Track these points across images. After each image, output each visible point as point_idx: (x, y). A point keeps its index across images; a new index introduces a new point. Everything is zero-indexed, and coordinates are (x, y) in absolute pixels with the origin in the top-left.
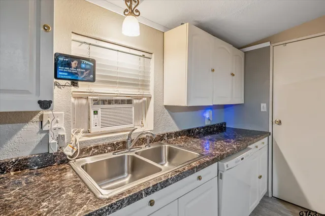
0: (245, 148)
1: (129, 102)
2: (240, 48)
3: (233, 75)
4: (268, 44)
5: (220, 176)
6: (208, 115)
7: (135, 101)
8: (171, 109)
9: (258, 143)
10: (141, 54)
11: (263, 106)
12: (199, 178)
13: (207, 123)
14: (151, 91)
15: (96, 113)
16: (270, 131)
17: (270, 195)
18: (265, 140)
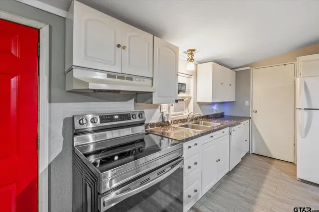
0: (239, 124)
1: (183, 100)
2: (232, 69)
3: (230, 85)
4: (249, 68)
5: (230, 134)
6: (215, 107)
7: (185, 100)
8: (200, 104)
9: (245, 122)
10: (188, 76)
11: (247, 103)
12: (224, 132)
13: (215, 112)
14: (192, 95)
15: (172, 105)
16: (251, 116)
17: (251, 153)
18: (248, 121)
